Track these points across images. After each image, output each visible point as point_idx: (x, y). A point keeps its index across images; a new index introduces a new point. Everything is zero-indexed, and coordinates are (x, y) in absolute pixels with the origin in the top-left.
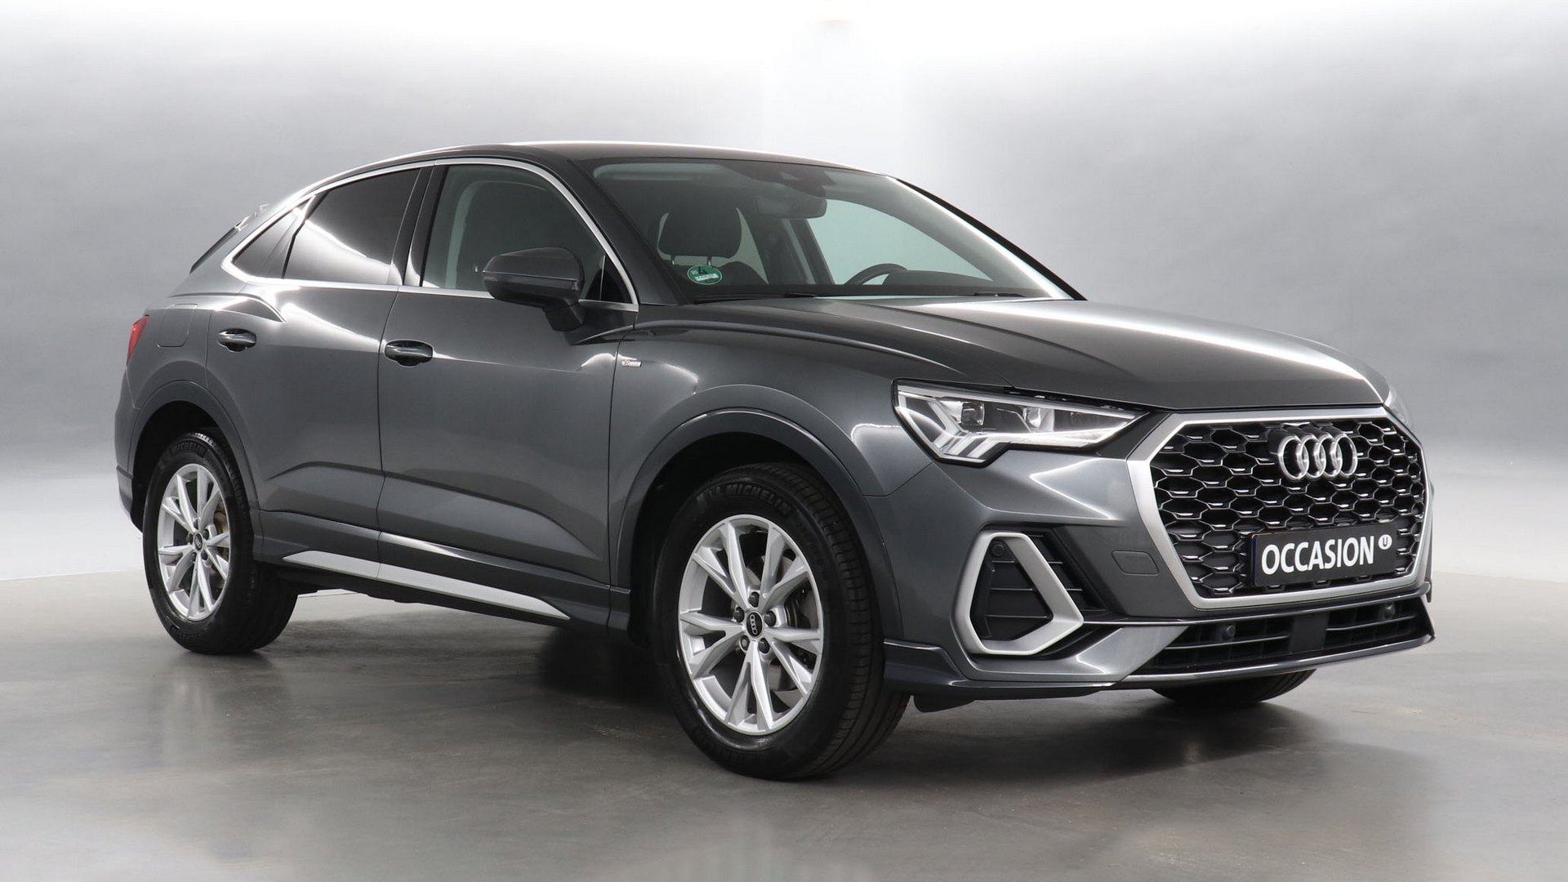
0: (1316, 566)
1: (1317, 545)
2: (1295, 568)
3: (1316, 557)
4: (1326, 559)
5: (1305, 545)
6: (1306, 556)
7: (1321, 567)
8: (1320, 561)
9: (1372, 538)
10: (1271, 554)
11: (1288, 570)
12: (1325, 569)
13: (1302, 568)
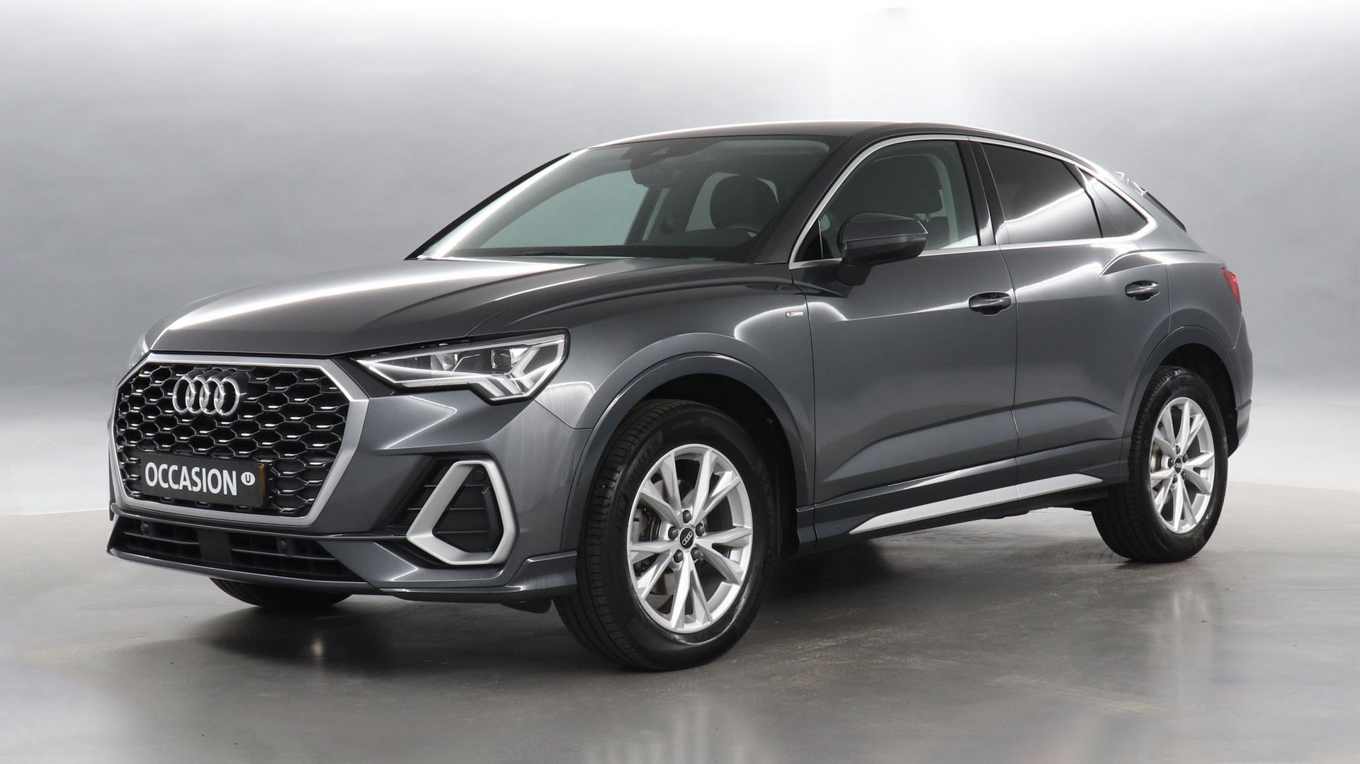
0: (185, 487)
1: (184, 469)
2: (169, 485)
3: (185, 480)
4: (194, 484)
5: (174, 467)
6: (177, 478)
7: (190, 489)
8: (188, 483)
9: (234, 473)
10: (151, 469)
11: (165, 486)
12: (192, 491)
13: (175, 487)
